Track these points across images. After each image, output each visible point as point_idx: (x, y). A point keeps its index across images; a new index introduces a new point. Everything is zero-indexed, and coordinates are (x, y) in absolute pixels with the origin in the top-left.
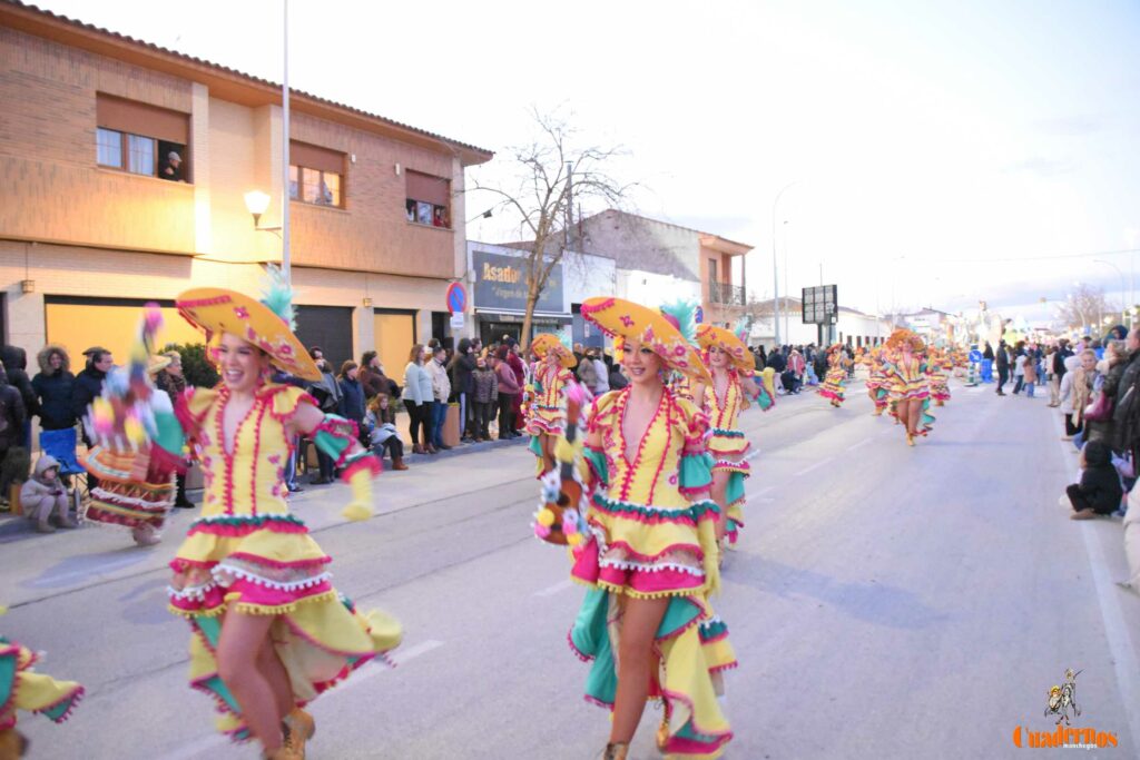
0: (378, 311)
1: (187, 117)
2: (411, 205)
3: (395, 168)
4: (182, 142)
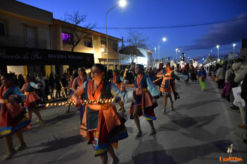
0: (110, 65)
1: (91, 39)
2: (113, 49)
3: (111, 43)
4: (91, 42)
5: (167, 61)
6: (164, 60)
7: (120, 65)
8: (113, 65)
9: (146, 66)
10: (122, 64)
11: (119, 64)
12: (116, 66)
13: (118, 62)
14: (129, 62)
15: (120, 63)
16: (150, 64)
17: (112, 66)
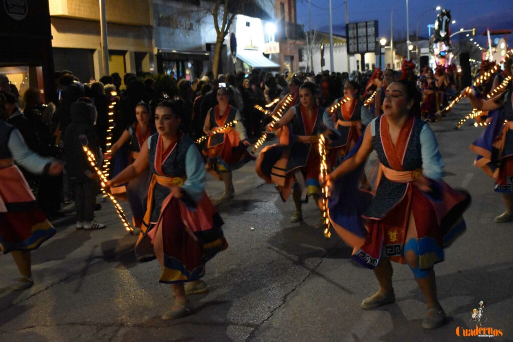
0: (111, 53)
5: (367, 36)
6: (351, 32)
7: (155, 52)
8: (122, 53)
9: (274, 59)
10: (165, 48)
11: (151, 46)
12: (138, 57)
13: (146, 41)
14: (200, 38)
15: (158, 45)
16: (288, 54)
17: (121, 58)
